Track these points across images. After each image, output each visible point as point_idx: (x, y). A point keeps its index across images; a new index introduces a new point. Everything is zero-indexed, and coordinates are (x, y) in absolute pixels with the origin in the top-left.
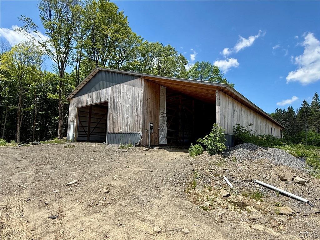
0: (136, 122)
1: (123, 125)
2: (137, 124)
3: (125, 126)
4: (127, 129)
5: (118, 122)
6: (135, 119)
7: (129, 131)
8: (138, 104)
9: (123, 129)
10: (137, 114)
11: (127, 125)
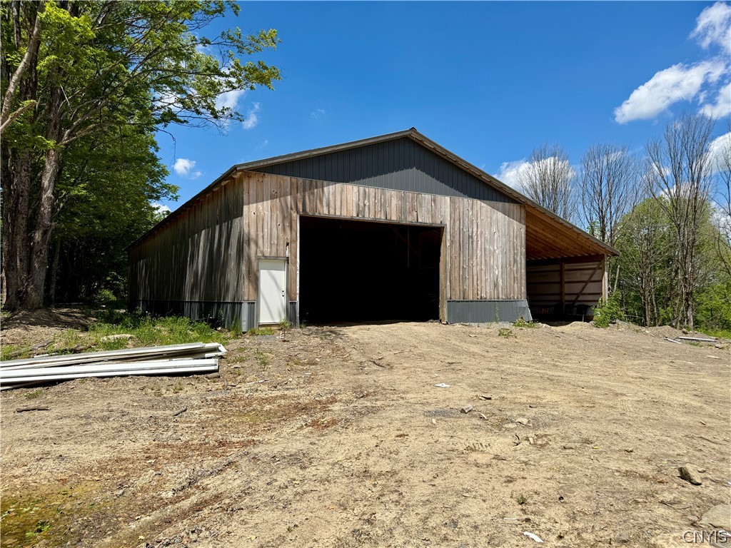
0: (514, 281)
1: (488, 284)
2: (516, 284)
3: (492, 286)
4: (498, 293)
5: (475, 278)
6: (512, 276)
7: (502, 297)
8: (517, 250)
9: (487, 292)
10: (515, 268)
11: (496, 285)
